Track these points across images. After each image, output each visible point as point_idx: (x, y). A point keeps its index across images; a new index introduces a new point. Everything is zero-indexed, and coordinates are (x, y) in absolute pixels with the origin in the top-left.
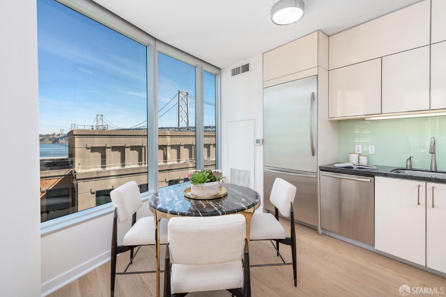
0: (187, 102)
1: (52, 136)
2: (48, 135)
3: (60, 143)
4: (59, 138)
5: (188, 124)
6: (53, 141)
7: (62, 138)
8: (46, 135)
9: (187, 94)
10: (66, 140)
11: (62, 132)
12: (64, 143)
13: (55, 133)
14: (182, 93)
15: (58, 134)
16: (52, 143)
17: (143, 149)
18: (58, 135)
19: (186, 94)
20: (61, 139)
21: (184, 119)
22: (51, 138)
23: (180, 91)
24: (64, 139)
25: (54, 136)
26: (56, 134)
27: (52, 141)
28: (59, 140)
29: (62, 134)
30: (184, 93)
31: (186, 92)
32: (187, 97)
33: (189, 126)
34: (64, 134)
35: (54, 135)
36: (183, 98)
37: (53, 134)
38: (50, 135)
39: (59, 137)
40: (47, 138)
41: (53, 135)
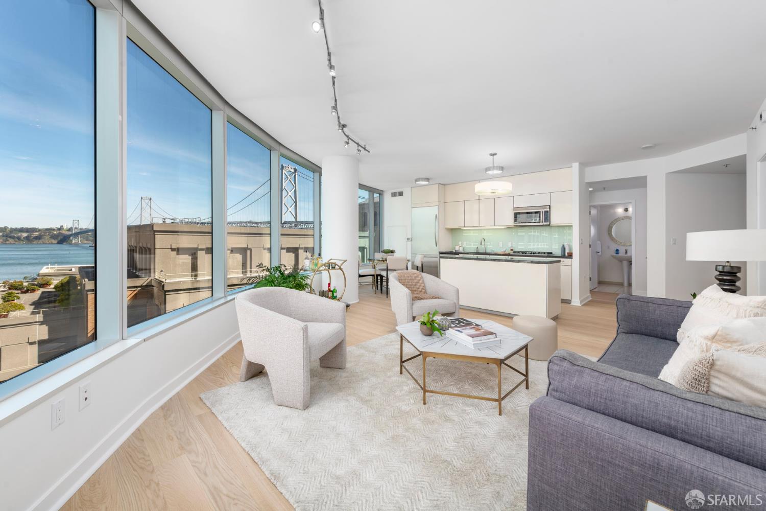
0: (295, 184)
1: (58, 232)
2: (49, 230)
3: (73, 243)
4: (71, 235)
5: (296, 218)
6: (59, 239)
7: (76, 235)
8: (46, 229)
9: (295, 170)
10: (84, 238)
11: (76, 225)
12: (80, 243)
13: (62, 226)
14: (287, 168)
15: (69, 227)
16: (58, 243)
17: (248, 252)
18: (70, 230)
19: (293, 171)
20: (74, 237)
21: (290, 209)
22: (55, 234)
23: (284, 165)
24: (79, 236)
25: (61, 232)
26: (65, 228)
27: (57, 239)
28: (71, 238)
29: (76, 228)
30: (291, 170)
31: (293, 167)
32: (295, 176)
33: (298, 220)
34: (80, 229)
35: (61, 229)
36: (289, 177)
37: (59, 227)
38: (54, 230)
39: (70, 233)
40: (47, 234)
41: (59, 229)
